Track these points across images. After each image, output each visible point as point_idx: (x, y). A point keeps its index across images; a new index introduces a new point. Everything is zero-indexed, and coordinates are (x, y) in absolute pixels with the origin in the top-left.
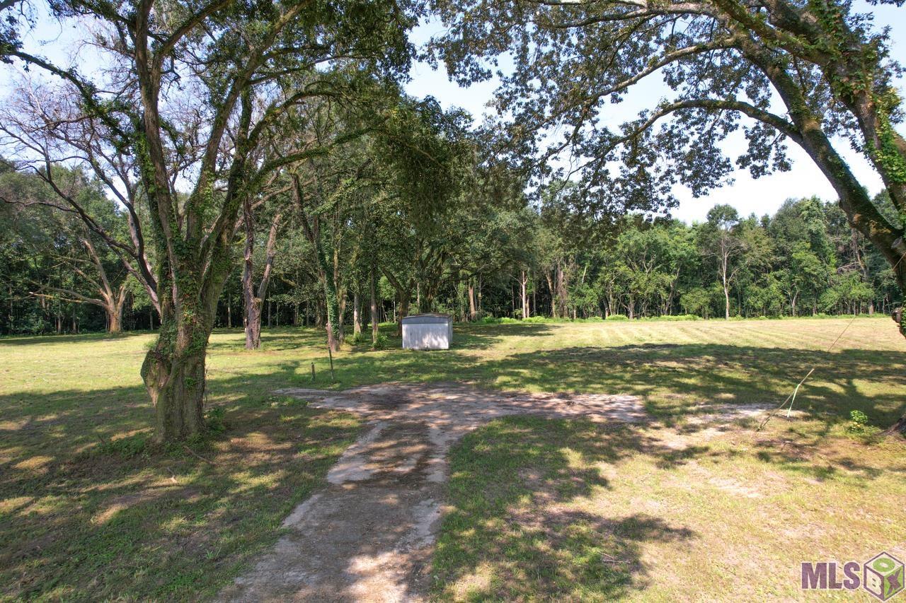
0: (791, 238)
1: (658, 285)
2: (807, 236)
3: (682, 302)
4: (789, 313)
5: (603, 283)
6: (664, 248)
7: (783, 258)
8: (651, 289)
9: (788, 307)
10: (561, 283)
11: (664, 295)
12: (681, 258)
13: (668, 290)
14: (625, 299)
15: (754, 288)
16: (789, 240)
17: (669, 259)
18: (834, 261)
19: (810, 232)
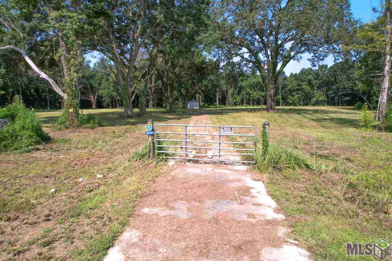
0: (303, 81)
1: (260, 96)
5: (242, 94)
7: (300, 87)
8: (257, 97)
9: (301, 103)
10: (229, 95)
11: (262, 99)
19: (308, 79)
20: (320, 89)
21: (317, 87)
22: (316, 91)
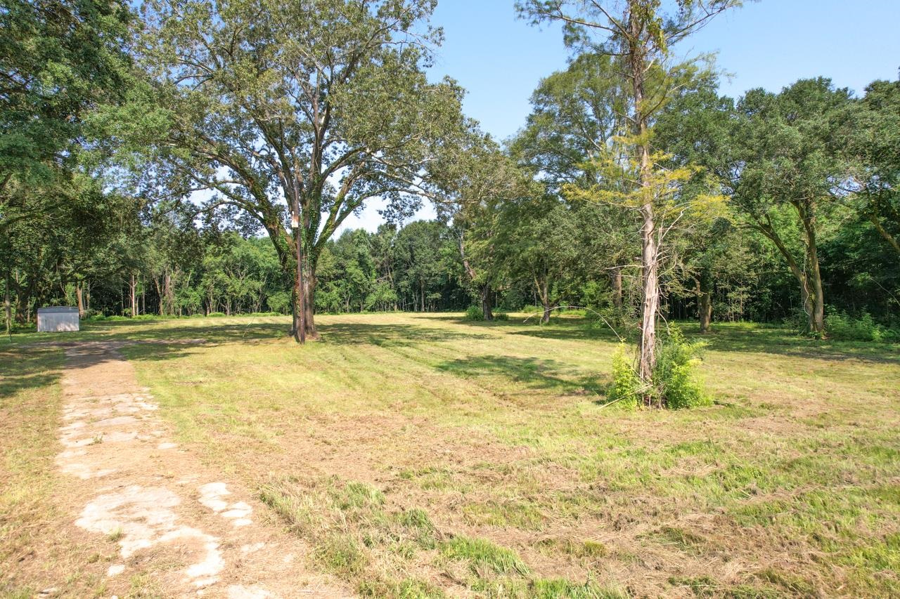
0: (347, 258)
1: (250, 289)
2: (357, 256)
3: (269, 303)
4: (345, 311)
5: (205, 287)
6: (254, 260)
7: (342, 271)
8: (244, 292)
9: (345, 306)
10: (168, 287)
11: (255, 297)
12: (268, 269)
13: (258, 293)
14: (223, 300)
15: (321, 292)
16: (346, 259)
17: (259, 270)
18: (375, 274)
19: (359, 254)
20: (382, 276)
21: (377, 271)
22: (375, 281)
